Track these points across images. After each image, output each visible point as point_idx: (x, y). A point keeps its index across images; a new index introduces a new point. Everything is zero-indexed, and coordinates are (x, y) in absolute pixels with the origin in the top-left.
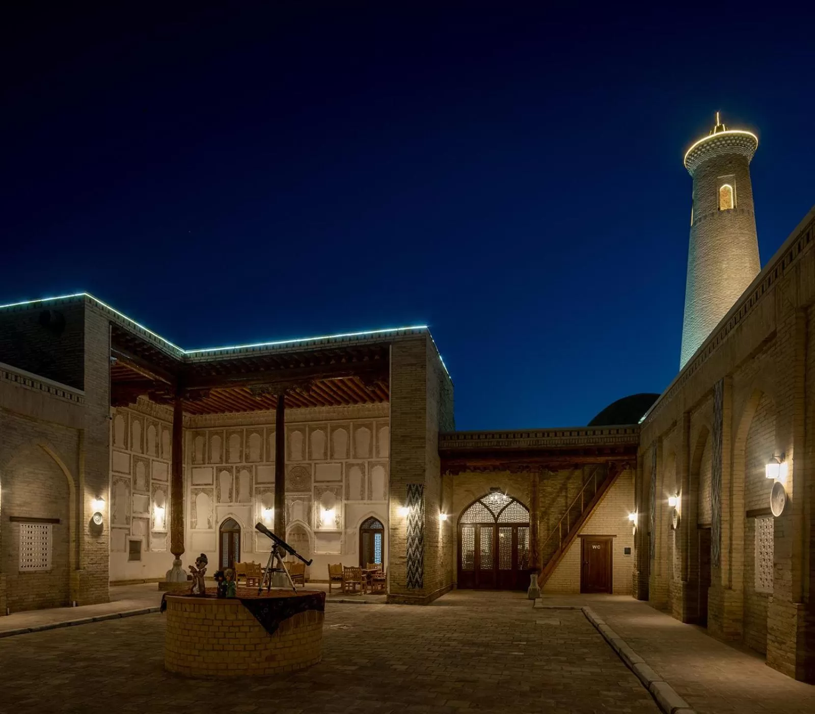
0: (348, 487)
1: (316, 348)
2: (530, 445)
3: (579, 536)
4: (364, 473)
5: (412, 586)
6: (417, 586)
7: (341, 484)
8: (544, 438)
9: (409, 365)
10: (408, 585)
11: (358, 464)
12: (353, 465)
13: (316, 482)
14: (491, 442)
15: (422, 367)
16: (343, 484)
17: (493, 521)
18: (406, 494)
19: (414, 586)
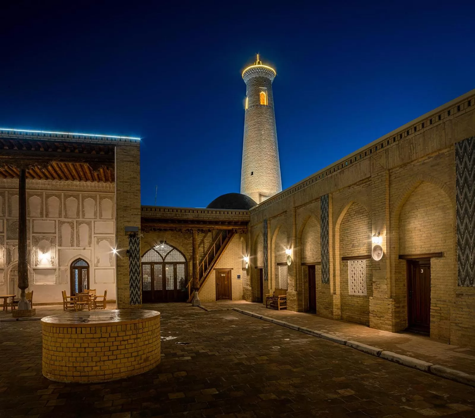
0: (60, 237)
1: (58, 139)
2: (194, 217)
3: (214, 269)
4: (74, 228)
5: (134, 303)
6: (137, 303)
7: (55, 235)
8: (202, 214)
9: (128, 161)
10: (131, 302)
11: (68, 222)
12: (64, 222)
13: (33, 233)
14: (172, 214)
15: (137, 164)
16: (57, 235)
17: (162, 261)
18: (128, 244)
19: (135, 303)
